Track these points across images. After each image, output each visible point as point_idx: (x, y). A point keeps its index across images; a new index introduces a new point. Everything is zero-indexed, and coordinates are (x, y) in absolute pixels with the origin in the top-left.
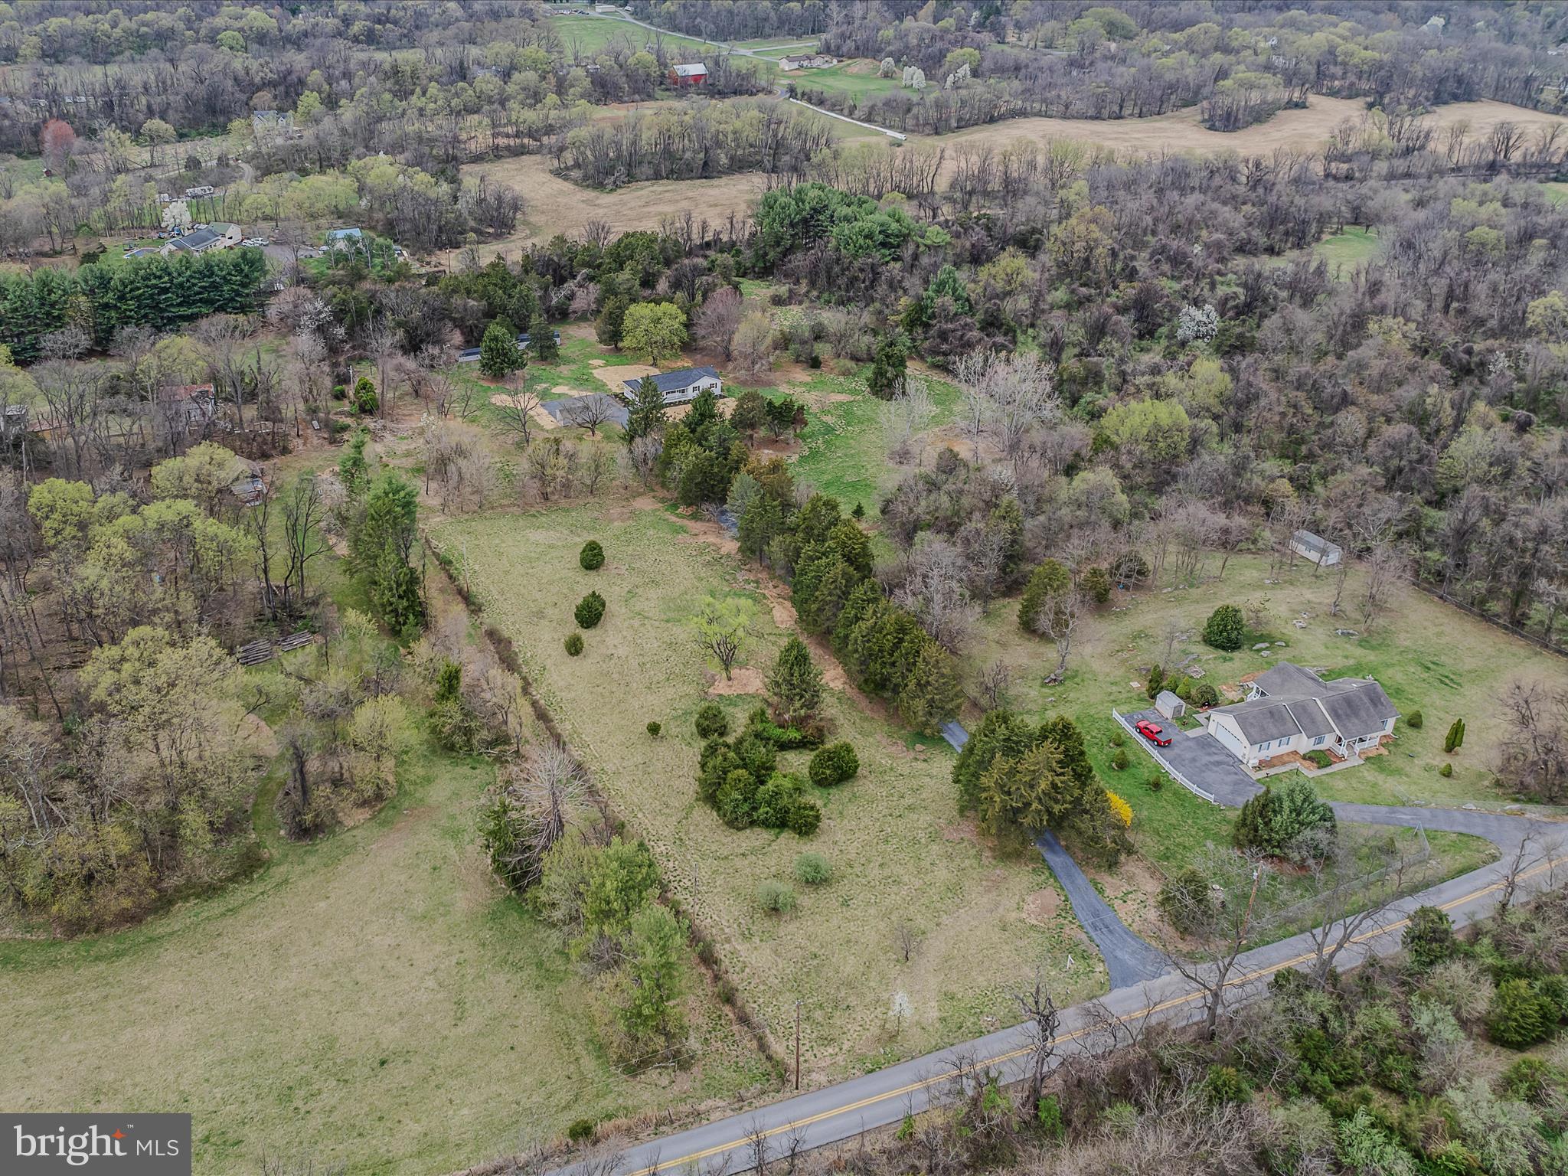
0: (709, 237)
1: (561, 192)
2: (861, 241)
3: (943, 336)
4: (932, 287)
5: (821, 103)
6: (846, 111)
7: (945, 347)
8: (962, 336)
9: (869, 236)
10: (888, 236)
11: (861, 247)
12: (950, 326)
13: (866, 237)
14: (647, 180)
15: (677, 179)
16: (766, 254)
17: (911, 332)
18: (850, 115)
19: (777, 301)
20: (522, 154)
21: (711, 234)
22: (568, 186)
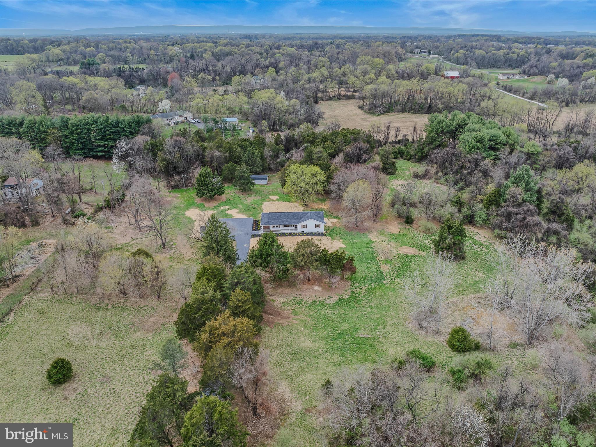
0: (400, 138)
1: (356, 115)
2: (474, 144)
3: (508, 217)
4: (512, 179)
5: (510, 91)
6: (521, 95)
7: (506, 225)
8: (524, 218)
9: (481, 141)
10: (497, 144)
11: (473, 147)
12: (515, 210)
13: (477, 142)
14: (398, 112)
15: (413, 113)
16: (423, 148)
17: (488, 208)
18: (523, 95)
19: (416, 176)
20: (351, 98)
21: (401, 136)
22: (361, 112)
